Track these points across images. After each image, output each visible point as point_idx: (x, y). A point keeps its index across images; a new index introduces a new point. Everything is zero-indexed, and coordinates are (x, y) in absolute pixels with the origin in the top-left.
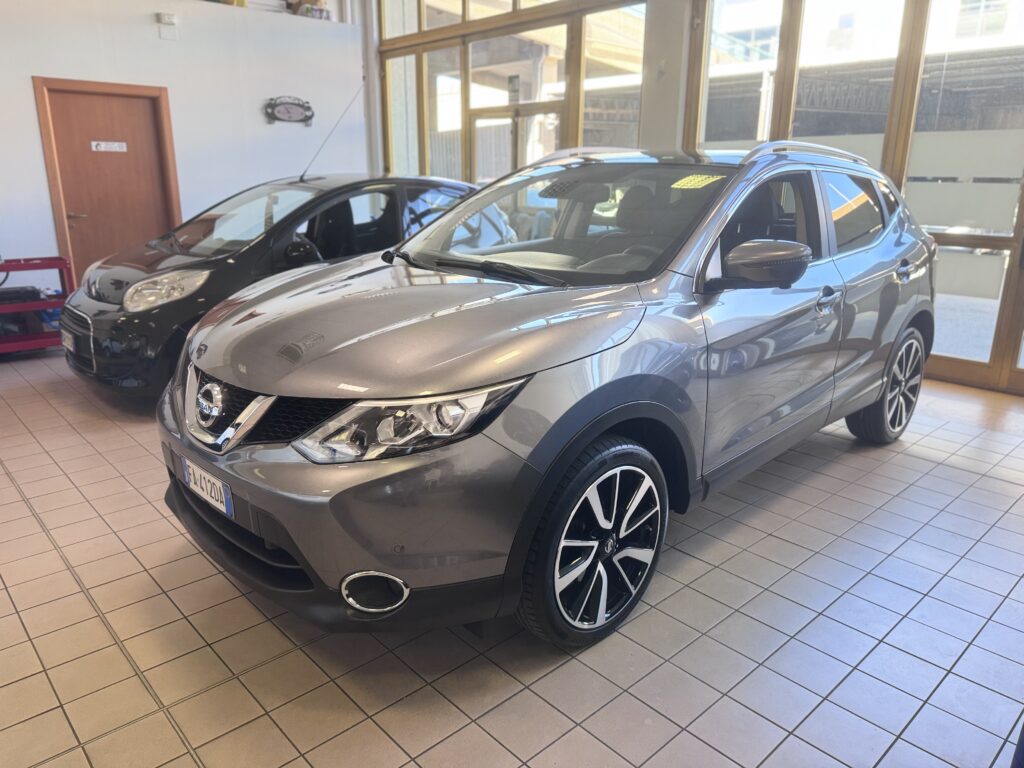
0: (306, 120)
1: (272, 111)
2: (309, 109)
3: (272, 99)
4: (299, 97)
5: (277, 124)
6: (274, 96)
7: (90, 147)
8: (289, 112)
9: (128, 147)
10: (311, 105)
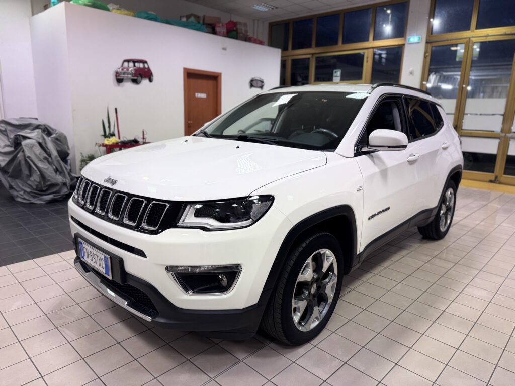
0: (261, 87)
1: (253, 83)
2: (262, 82)
3: (253, 78)
4: (260, 77)
5: (253, 89)
6: (253, 77)
7: (195, 95)
8: (257, 84)
9: (207, 96)
10: (265, 81)
